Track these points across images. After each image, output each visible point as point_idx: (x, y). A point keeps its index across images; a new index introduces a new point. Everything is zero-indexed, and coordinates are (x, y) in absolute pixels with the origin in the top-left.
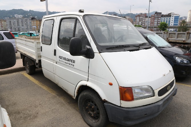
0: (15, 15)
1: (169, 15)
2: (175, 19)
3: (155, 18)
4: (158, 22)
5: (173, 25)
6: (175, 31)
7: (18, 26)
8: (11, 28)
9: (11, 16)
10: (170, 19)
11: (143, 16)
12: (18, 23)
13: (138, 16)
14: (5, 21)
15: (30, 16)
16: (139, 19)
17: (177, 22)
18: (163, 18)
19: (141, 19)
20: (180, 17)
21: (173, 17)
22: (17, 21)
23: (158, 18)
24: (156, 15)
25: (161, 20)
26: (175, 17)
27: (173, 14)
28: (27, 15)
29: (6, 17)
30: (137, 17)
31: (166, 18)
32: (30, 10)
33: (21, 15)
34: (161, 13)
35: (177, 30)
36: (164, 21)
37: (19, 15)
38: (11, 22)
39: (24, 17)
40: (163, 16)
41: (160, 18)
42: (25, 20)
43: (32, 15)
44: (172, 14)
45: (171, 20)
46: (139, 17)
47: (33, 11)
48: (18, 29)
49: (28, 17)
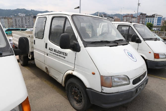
0: (19, 14)
1: (153, 16)
2: (158, 19)
3: (140, 18)
4: (143, 22)
5: (156, 25)
6: (158, 30)
7: (22, 23)
8: (16, 24)
9: (16, 15)
10: (153, 19)
11: (130, 17)
12: (22, 21)
13: (125, 16)
14: (11, 19)
15: (31, 14)
16: (126, 19)
17: (160, 23)
18: (147, 19)
19: (128, 19)
20: (163, 18)
21: (156, 17)
22: (22, 19)
23: (143, 18)
24: (141, 16)
25: (146, 20)
26: (158, 17)
27: (157, 15)
28: (28, 14)
29: (12, 15)
30: (124, 18)
31: (150, 19)
32: (31, 10)
33: (24, 14)
34: (146, 14)
35: (159, 29)
36: (148, 21)
37: (22, 13)
38: (16, 19)
39: (26, 16)
40: (147, 17)
41: (145, 18)
42: (28, 18)
43: (33, 14)
44: (155, 15)
45: (155, 20)
46: (126, 18)
47: (33, 10)
48: (22, 25)
49: (30, 15)
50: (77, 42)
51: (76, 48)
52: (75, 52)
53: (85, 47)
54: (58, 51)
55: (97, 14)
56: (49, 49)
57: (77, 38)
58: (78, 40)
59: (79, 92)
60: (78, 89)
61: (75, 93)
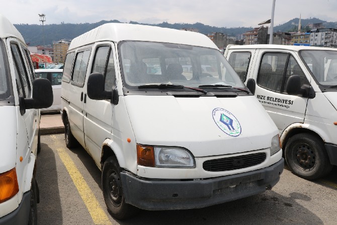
50: (310, 85)
51: (308, 94)
52: (307, 99)
53: (323, 92)
54: (276, 99)
55: (293, 23)
56: (258, 96)
57: (310, 81)
58: (311, 84)
59: (310, 152)
60: (308, 148)
61: (302, 154)
